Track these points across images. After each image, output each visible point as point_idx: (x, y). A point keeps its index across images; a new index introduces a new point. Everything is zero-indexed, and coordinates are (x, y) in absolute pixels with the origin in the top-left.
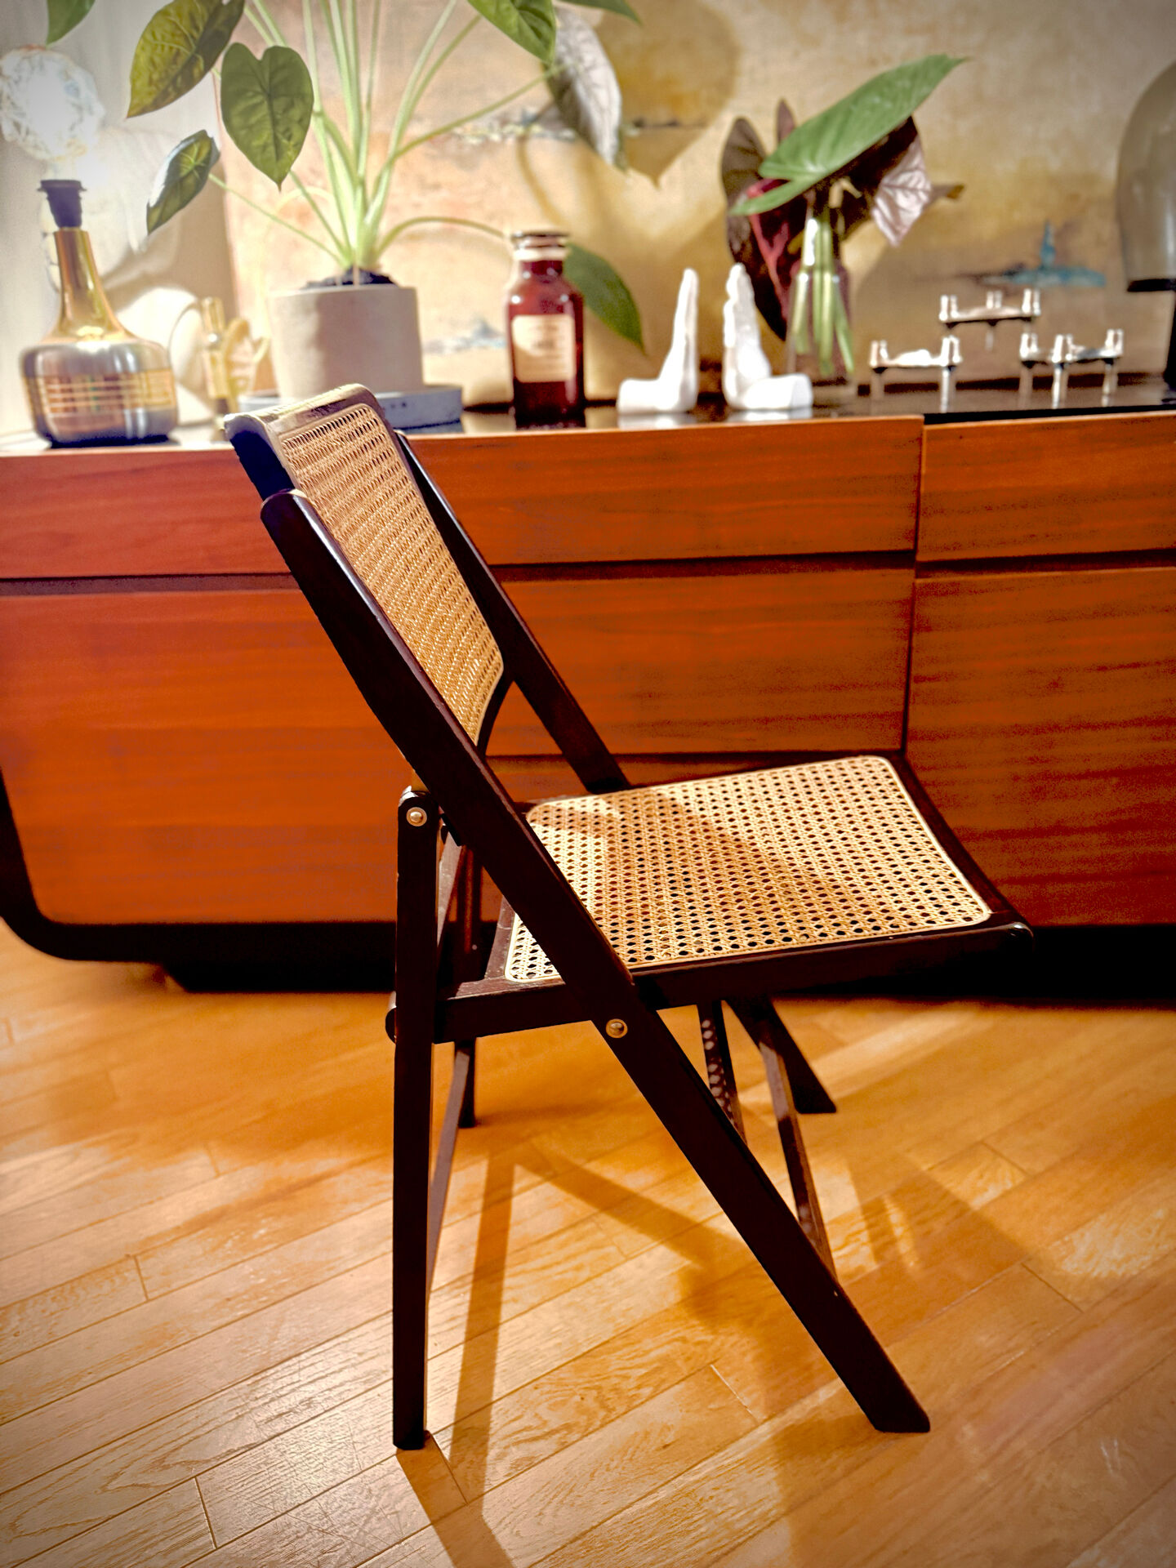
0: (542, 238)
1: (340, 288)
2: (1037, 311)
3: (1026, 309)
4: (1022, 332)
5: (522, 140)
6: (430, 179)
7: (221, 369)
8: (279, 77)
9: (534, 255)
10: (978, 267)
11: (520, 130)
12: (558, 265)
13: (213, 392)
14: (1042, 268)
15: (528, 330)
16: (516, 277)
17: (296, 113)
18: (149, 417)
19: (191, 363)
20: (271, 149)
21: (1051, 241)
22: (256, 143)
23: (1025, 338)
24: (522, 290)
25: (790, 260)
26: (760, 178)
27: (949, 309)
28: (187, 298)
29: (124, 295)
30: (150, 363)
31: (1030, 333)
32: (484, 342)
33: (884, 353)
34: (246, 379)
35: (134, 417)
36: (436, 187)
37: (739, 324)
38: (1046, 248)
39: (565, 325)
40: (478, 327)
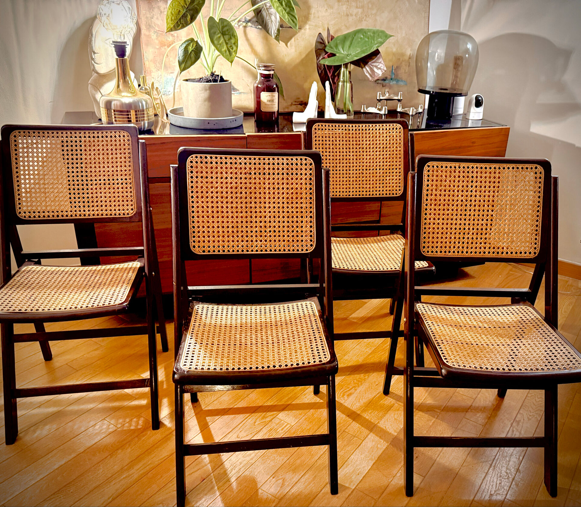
0: (268, 68)
2: (402, 98)
3: (399, 98)
5: (245, 27)
9: (264, 73)
11: (244, 24)
14: (392, 79)
17: (234, 41)
20: (228, 52)
21: (394, 71)
23: (399, 105)
26: (326, 52)
38: (392, 73)
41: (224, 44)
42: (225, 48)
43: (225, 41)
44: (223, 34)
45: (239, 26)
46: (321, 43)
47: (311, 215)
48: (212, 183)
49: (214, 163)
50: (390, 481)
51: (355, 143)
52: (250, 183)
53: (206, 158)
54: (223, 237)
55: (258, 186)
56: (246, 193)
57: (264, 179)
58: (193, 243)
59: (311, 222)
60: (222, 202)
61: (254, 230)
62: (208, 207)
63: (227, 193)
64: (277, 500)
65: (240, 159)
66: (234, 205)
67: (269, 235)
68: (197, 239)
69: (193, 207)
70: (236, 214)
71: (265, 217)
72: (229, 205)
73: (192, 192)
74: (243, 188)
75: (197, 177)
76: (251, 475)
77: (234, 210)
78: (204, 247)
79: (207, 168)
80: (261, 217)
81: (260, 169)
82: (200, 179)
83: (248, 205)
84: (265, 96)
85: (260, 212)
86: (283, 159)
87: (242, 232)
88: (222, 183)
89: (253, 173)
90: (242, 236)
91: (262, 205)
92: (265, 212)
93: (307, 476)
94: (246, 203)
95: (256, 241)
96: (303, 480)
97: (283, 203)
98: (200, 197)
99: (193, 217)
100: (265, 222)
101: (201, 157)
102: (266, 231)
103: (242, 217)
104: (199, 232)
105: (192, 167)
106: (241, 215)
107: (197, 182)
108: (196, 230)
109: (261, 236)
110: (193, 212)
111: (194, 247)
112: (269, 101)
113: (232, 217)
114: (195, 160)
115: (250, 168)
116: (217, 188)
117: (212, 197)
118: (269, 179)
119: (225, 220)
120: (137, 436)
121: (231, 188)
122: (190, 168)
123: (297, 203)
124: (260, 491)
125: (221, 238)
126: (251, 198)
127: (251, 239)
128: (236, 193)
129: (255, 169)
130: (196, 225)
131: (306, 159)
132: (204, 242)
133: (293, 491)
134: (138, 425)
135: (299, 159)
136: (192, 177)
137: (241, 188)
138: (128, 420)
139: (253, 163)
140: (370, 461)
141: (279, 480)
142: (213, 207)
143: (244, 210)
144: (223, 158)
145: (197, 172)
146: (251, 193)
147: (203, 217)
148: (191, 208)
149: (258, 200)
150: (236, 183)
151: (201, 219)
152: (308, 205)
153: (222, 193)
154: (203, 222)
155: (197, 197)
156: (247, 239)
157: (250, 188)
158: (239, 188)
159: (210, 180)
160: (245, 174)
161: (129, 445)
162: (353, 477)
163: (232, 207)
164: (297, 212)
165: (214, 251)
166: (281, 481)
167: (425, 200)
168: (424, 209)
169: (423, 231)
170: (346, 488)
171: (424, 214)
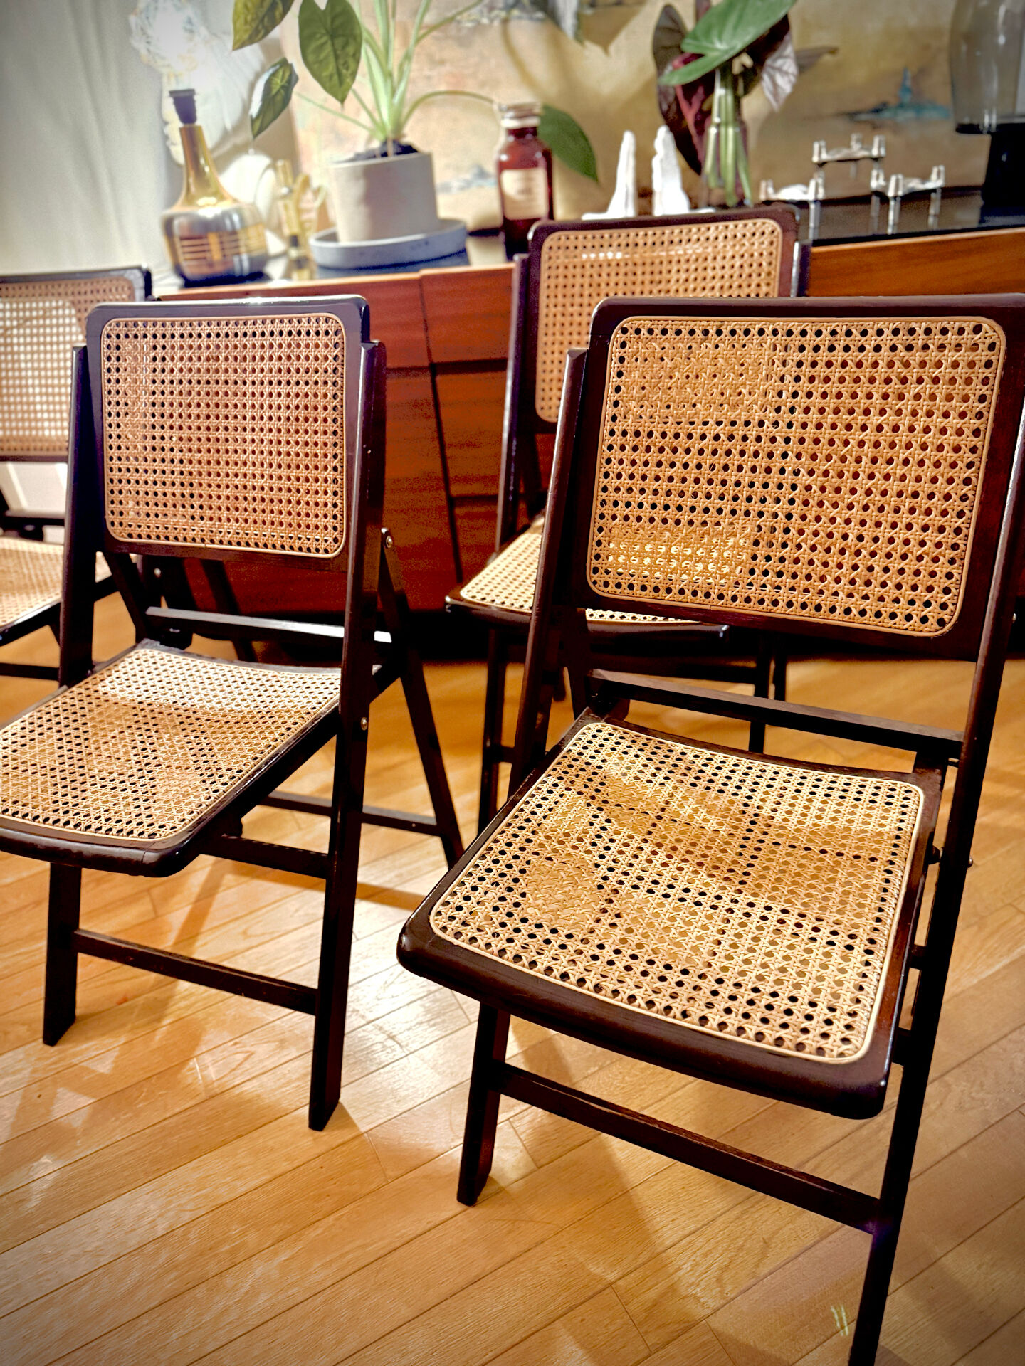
0: (521, 111)
1: (379, 160)
2: (883, 152)
3: (875, 152)
4: (872, 169)
5: (505, 22)
6: (437, 57)
7: (292, 213)
8: (337, 22)
9: (515, 124)
10: (852, 107)
11: (503, 14)
12: (534, 130)
13: (287, 231)
14: (901, 106)
15: (512, 181)
16: (503, 139)
17: (350, 49)
18: (251, 260)
19: (271, 209)
20: (336, 77)
21: (909, 83)
22: (325, 74)
23: (874, 173)
24: (508, 149)
25: (703, 117)
26: (682, 52)
27: (819, 153)
28: (265, 161)
29: (223, 162)
30: (249, 220)
31: (879, 169)
32: (481, 182)
33: (771, 190)
34: (310, 221)
35: (241, 261)
36: (442, 62)
37: (664, 172)
38: (905, 89)
39: (539, 175)
40: (475, 171)
41: (332, 59)
42: (331, 68)
43: (335, 51)
44: (333, 36)
45: (492, 21)
46: (671, 30)
47: (335, 463)
52: (217, 382)
53: (136, 325)
54: (165, 505)
55: (231, 388)
56: (208, 405)
57: (245, 371)
58: (111, 515)
59: (336, 481)
60: (163, 427)
61: (224, 493)
63: (171, 404)
65: (200, 324)
66: (185, 434)
67: (252, 506)
68: (117, 507)
70: (188, 456)
71: (245, 464)
72: (176, 434)
74: (203, 393)
77: (185, 445)
78: (130, 526)
80: (236, 464)
81: (236, 347)
83: (213, 435)
85: (236, 452)
86: (281, 322)
87: (201, 496)
89: (222, 358)
90: (201, 507)
91: (240, 435)
92: (245, 452)
94: (208, 428)
95: (228, 520)
97: (279, 431)
100: (245, 475)
101: (127, 325)
102: (245, 498)
103: (199, 462)
104: (120, 492)
105: (109, 347)
106: (198, 456)
108: (116, 487)
109: (237, 509)
111: (113, 523)
113: (180, 461)
114: (115, 331)
115: (218, 347)
118: (254, 371)
119: (168, 467)
121: (181, 393)
123: (306, 432)
124: (192, 1062)
125: (161, 507)
126: (217, 417)
127: (217, 513)
128: (189, 405)
129: (227, 347)
131: (327, 320)
135: (313, 320)
137: (199, 394)
139: (222, 334)
141: (241, 1053)
143: (204, 446)
145: (118, 359)
149: (231, 423)
155: (118, 415)
156: (210, 513)
164: (307, 455)
165: (149, 537)
166: (241, 1056)
167: (607, 433)
168: (603, 461)
169: (597, 525)
170: (348, 1122)
171: (602, 475)
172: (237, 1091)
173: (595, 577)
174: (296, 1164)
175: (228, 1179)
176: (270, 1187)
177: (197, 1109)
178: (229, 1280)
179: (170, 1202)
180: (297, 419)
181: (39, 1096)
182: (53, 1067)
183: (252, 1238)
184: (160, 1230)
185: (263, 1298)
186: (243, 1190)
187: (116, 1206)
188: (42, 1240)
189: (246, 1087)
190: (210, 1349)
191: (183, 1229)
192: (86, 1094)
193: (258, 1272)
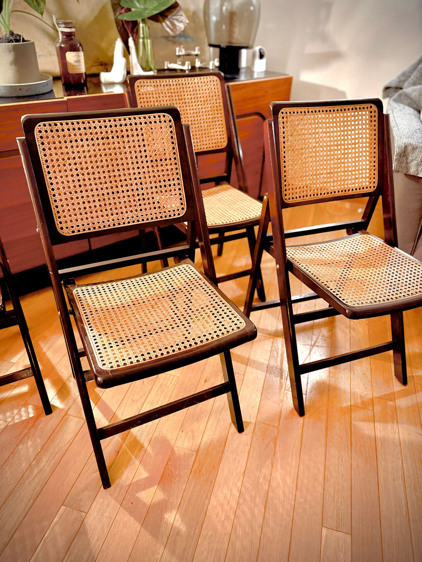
2: (199, 53)
3: (196, 52)
4: (195, 59)
9: (65, 30)
16: (61, 37)
23: (197, 60)
24: (64, 42)
39: (81, 56)
47: (178, 176)
48: (68, 153)
49: (66, 130)
50: (281, 406)
51: (177, 98)
52: (109, 149)
53: (56, 125)
54: (91, 212)
55: (118, 151)
56: (107, 160)
57: (124, 142)
58: (60, 224)
59: (179, 184)
60: (83, 174)
61: (122, 200)
62: (68, 182)
63: (86, 163)
64: (194, 453)
65: (94, 122)
66: (97, 176)
67: (138, 204)
68: (62, 219)
69: (52, 184)
70: (100, 186)
71: (132, 185)
72: (91, 176)
73: (48, 167)
74: (103, 155)
75: (50, 149)
76: (161, 435)
77: (98, 182)
78: (73, 227)
79: (59, 136)
80: (127, 185)
81: (117, 131)
82: (53, 151)
83: (112, 174)
84: (70, 56)
85: (126, 180)
86: (140, 118)
87: (110, 204)
88: (78, 152)
89: (110, 137)
90: (111, 209)
91: (126, 172)
92: (131, 179)
93: (211, 422)
94: (109, 171)
95: (127, 212)
96: (209, 426)
97: (148, 167)
98: (57, 171)
99: (54, 195)
100: (133, 190)
101: (50, 125)
102: (134, 201)
103: (107, 188)
104: (64, 211)
105: (41, 137)
106: (105, 186)
107: (51, 155)
108: (60, 209)
109: (131, 206)
110: (53, 190)
111: (62, 228)
112: (76, 62)
113: (97, 190)
114: (43, 129)
115: (107, 132)
116: (74, 158)
117: (71, 170)
118: (129, 142)
119: (90, 193)
120: (33, 426)
121: (90, 156)
122: (40, 139)
123: (162, 165)
124: (175, 449)
125: (89, 214)
126: (113, 165)
127: (120, 210)
128: (96, 162)
129: (112, 132)
130: (59, 203)
131: (164, 116)
132: (71, 221)
133: (205, 440)
134: (28, 414)
135: (157, 116)
136: (44, 150)
137: (101, 155)
138: (16, 411)
139: (108, 126)
140: (257, 392)
141: (188, 432)
142: (73, 181)
143: (108, 180)
144: (75, 123)
145: (49, 143)
146: (112, 160)
147: (65, 194)
148: (50, 186)
149: (121, 168)
150: (94, 150)
151: (63, 197)
152: (174, 167)
153: (81, 163)
154: (66, 199)
155: (55, 172)
156: (116, 211)
157: (111, 155)
158: (98, 156)
159: (64, 150)
160: (103, 138)
161: (28, 438)
162: (250, 412)
163: (95, 179)
164: (164, 175)
165: (84, 230)
166: (190, 433)
167: (283, 148)
168: (283, 157)
169: (284, 180)
170: (249, 423)
171: (283, 162)
172: (203, 443)
173: (286, 197)
174: (249, 444)
175: (236, 465)
176: (251, 455)
177: (198, 458)
178: (274, 484)
179: (228, 486)
180: (156, 161)
181: (132, 503)
182: (122, 491)
183: (265, 471)
184: (236, 493)
185: (288, 480)
186: (244, 463)
187: (213, 502)
188: (204, 532)
189: (204, 440)
190: (293, 503)
191: (243, 487)
192: (150, 487)
193: (278, 476)
